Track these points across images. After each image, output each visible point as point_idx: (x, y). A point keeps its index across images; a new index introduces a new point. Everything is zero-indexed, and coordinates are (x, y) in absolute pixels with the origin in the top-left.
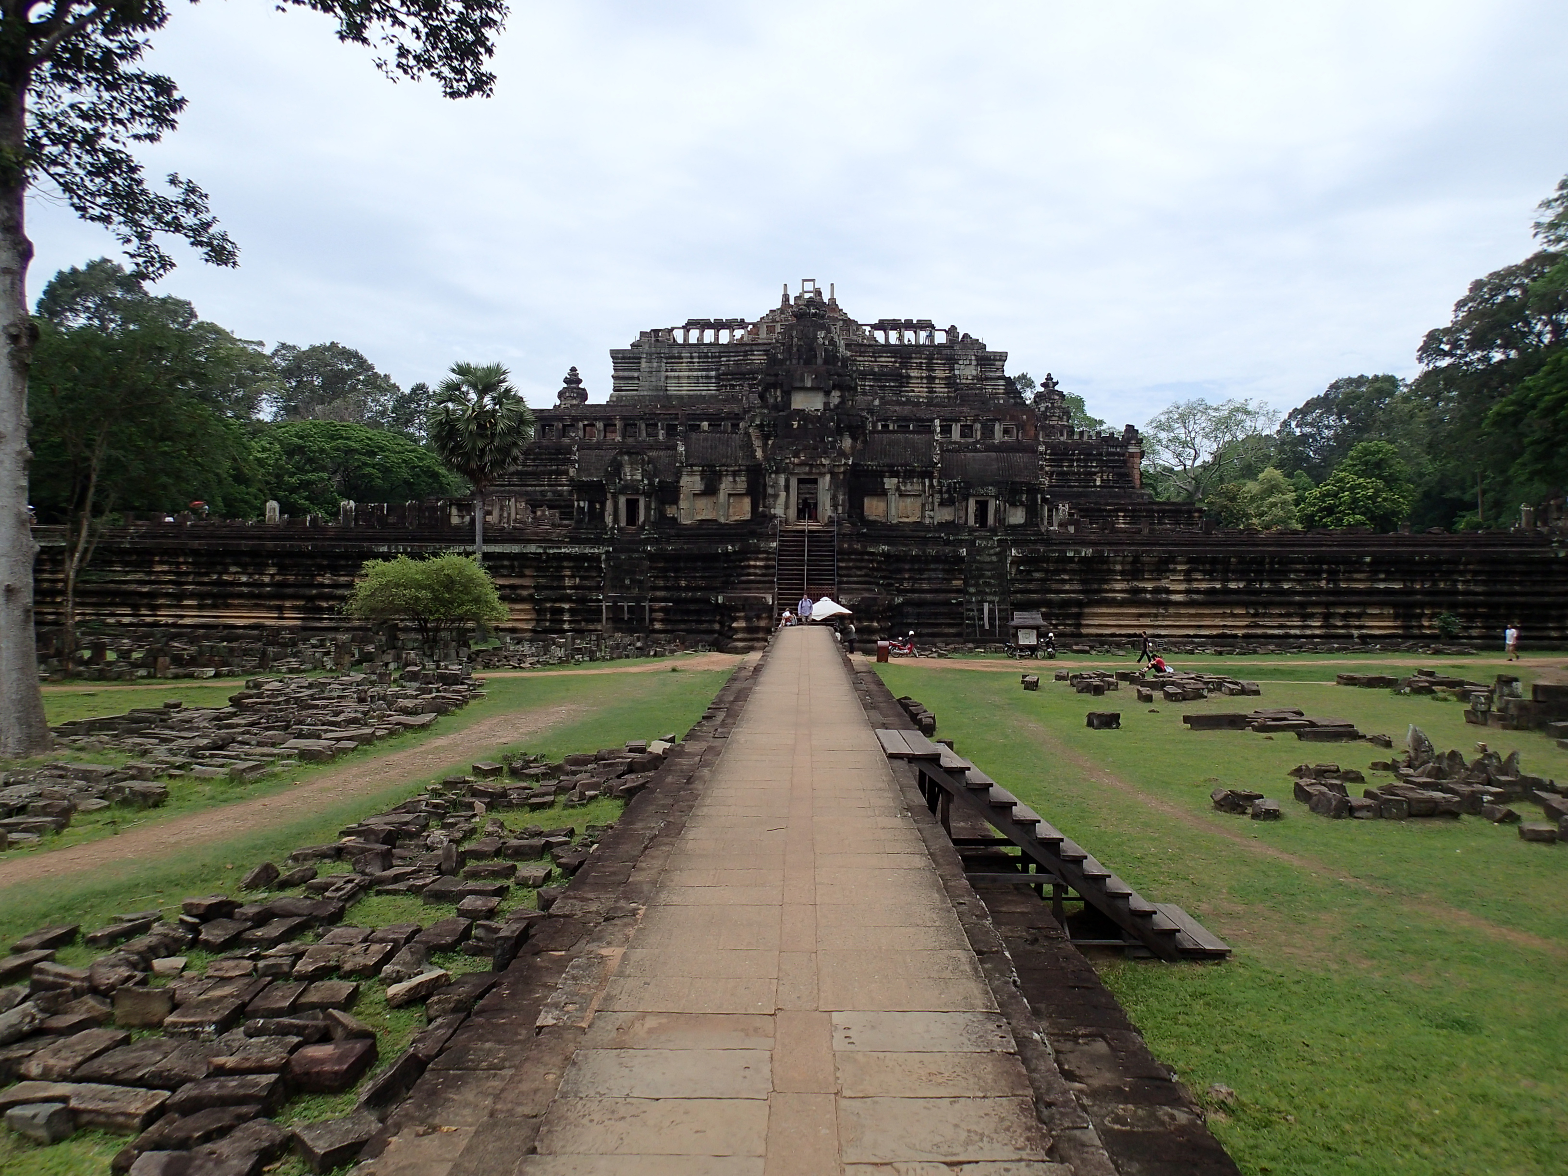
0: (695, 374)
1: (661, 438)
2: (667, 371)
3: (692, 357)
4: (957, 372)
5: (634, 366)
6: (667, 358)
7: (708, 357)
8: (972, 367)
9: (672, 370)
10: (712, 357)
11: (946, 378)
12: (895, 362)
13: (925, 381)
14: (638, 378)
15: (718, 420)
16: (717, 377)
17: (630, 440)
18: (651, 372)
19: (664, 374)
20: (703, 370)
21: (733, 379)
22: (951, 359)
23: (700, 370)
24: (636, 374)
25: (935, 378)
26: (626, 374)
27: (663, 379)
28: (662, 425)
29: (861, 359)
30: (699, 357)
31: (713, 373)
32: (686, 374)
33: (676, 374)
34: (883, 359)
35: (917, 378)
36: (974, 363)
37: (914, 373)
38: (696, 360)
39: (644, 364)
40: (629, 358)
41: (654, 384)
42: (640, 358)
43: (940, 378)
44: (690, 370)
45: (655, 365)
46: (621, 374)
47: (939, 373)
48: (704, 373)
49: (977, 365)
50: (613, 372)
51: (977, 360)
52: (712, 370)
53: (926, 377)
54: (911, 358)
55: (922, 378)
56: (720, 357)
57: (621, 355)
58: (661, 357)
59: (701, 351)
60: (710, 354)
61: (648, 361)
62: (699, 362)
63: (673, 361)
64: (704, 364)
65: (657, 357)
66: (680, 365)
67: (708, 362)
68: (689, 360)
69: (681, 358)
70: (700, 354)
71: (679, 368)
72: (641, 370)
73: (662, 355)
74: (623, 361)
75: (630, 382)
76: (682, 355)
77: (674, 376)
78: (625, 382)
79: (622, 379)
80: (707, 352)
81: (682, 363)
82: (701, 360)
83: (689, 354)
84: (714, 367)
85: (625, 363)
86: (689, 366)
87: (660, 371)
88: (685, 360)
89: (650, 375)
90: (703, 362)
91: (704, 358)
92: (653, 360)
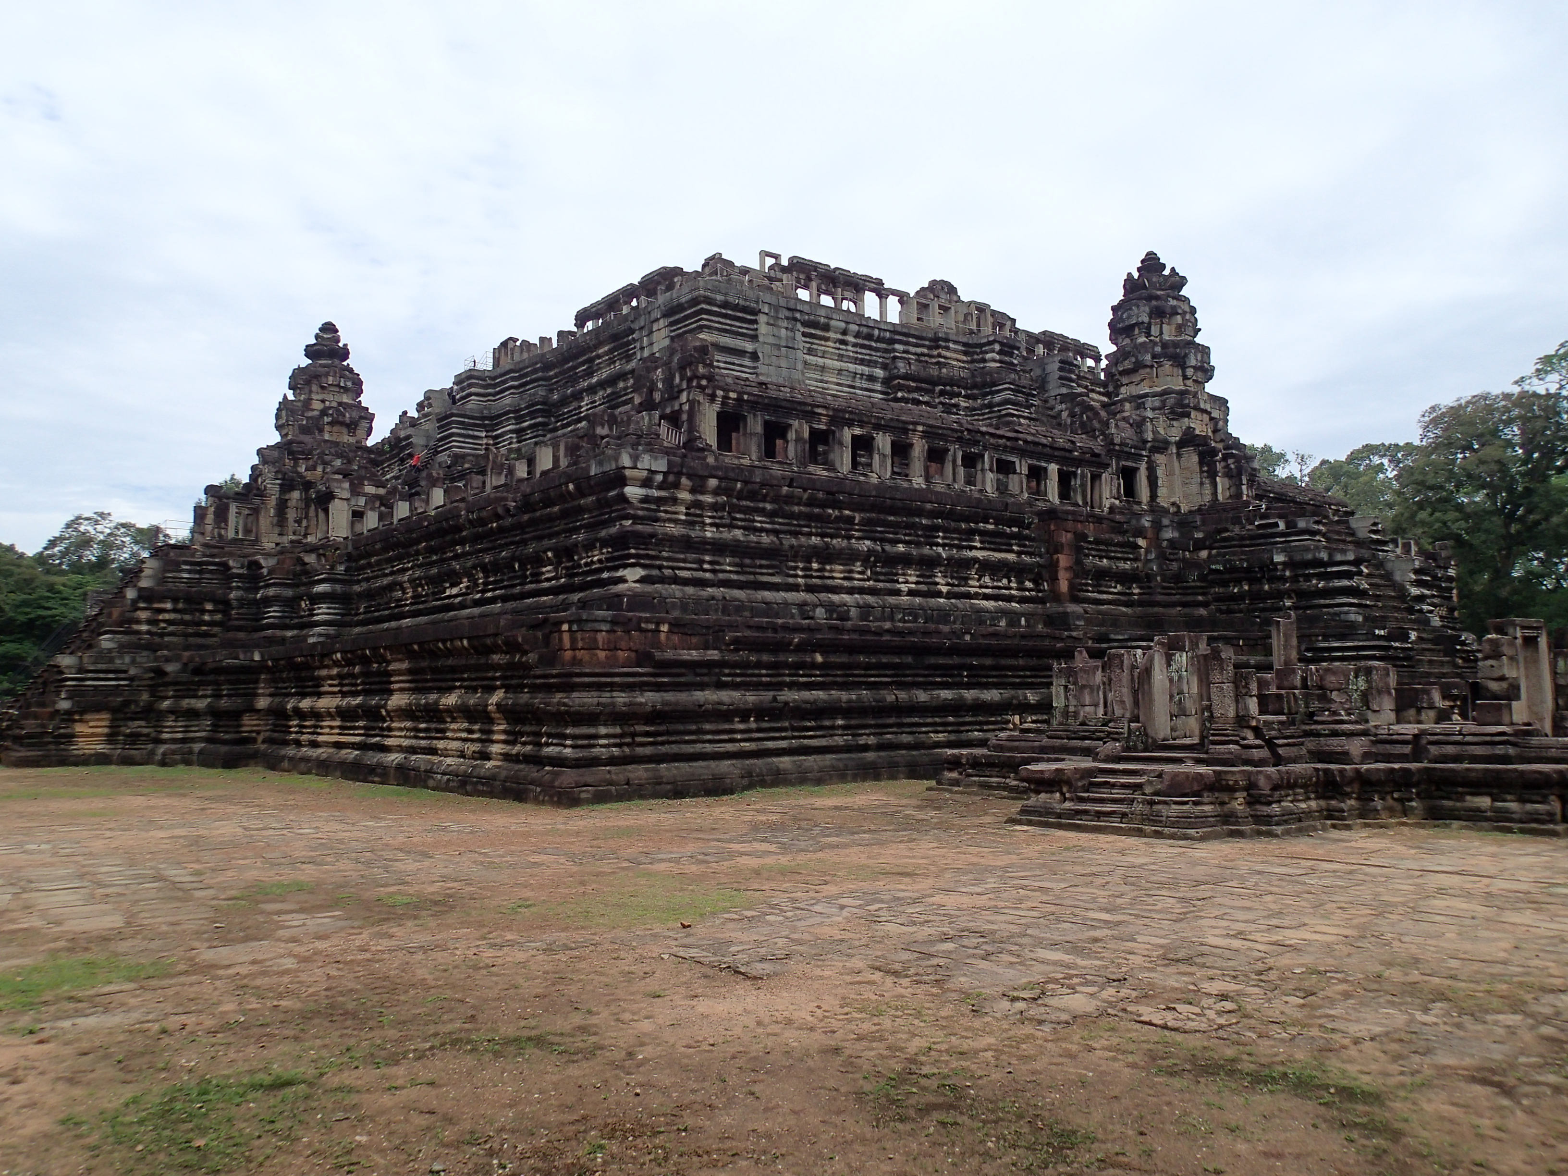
0: (849, 366)
2: (805, 350)
3: (845, 332)
5: (744, 329)
6: (805, 324)
9: (813, 352)
10: (879, 340)
14: (754, 356)
16: (886, 382)
18: (778, 347)
19: (800, 355)
20: (862, 362)
21: (917, 389)
23: (857, 361)
24: (749, 347)
26: (729, 341)
27: (798, 366)
30: (857, 335)
31: (878, 373)
32: (838, 364)
33: (821, 361)
38: (851, 339)
39: (764, 328)
40: (736, 307)
41: (783, 373)
42: (754, 312)
44: (841, 357)
45: (784, 333)
46: (721, 339)
48: (866, 370)
52: (877, 365)
56: (892, 341)
57: (722, 298)
58: (795, 319)
59: (864, 323)
60: (876, 332)
61: (772, 322)
62: (855, 345)
63: (813, 331)
64: (864, 351)
65: (787, 318)
66: (823, 343)
67: (870, 348)
68: (840, 336)
69: (826, 328)
70: (861, 329)
71: (823, 348)
72: (761, 339)
73: (798, 315)
74: (723, 311)
75: (737, 362)
76: (833, 323)
77: (816, 365)
78: (728, 360)
79: (722, 351)
80: (873, 328)
81: (827, 339)
82: (860, 341)
83: (843, 325)
84: (880, 360)
85: (725, 316)
86: (839, 349)
87: (793, 348)
88: (831, 335)
89: (776, 353)
90: (863, 346)
91: (864, 338)
92: (780, 323)
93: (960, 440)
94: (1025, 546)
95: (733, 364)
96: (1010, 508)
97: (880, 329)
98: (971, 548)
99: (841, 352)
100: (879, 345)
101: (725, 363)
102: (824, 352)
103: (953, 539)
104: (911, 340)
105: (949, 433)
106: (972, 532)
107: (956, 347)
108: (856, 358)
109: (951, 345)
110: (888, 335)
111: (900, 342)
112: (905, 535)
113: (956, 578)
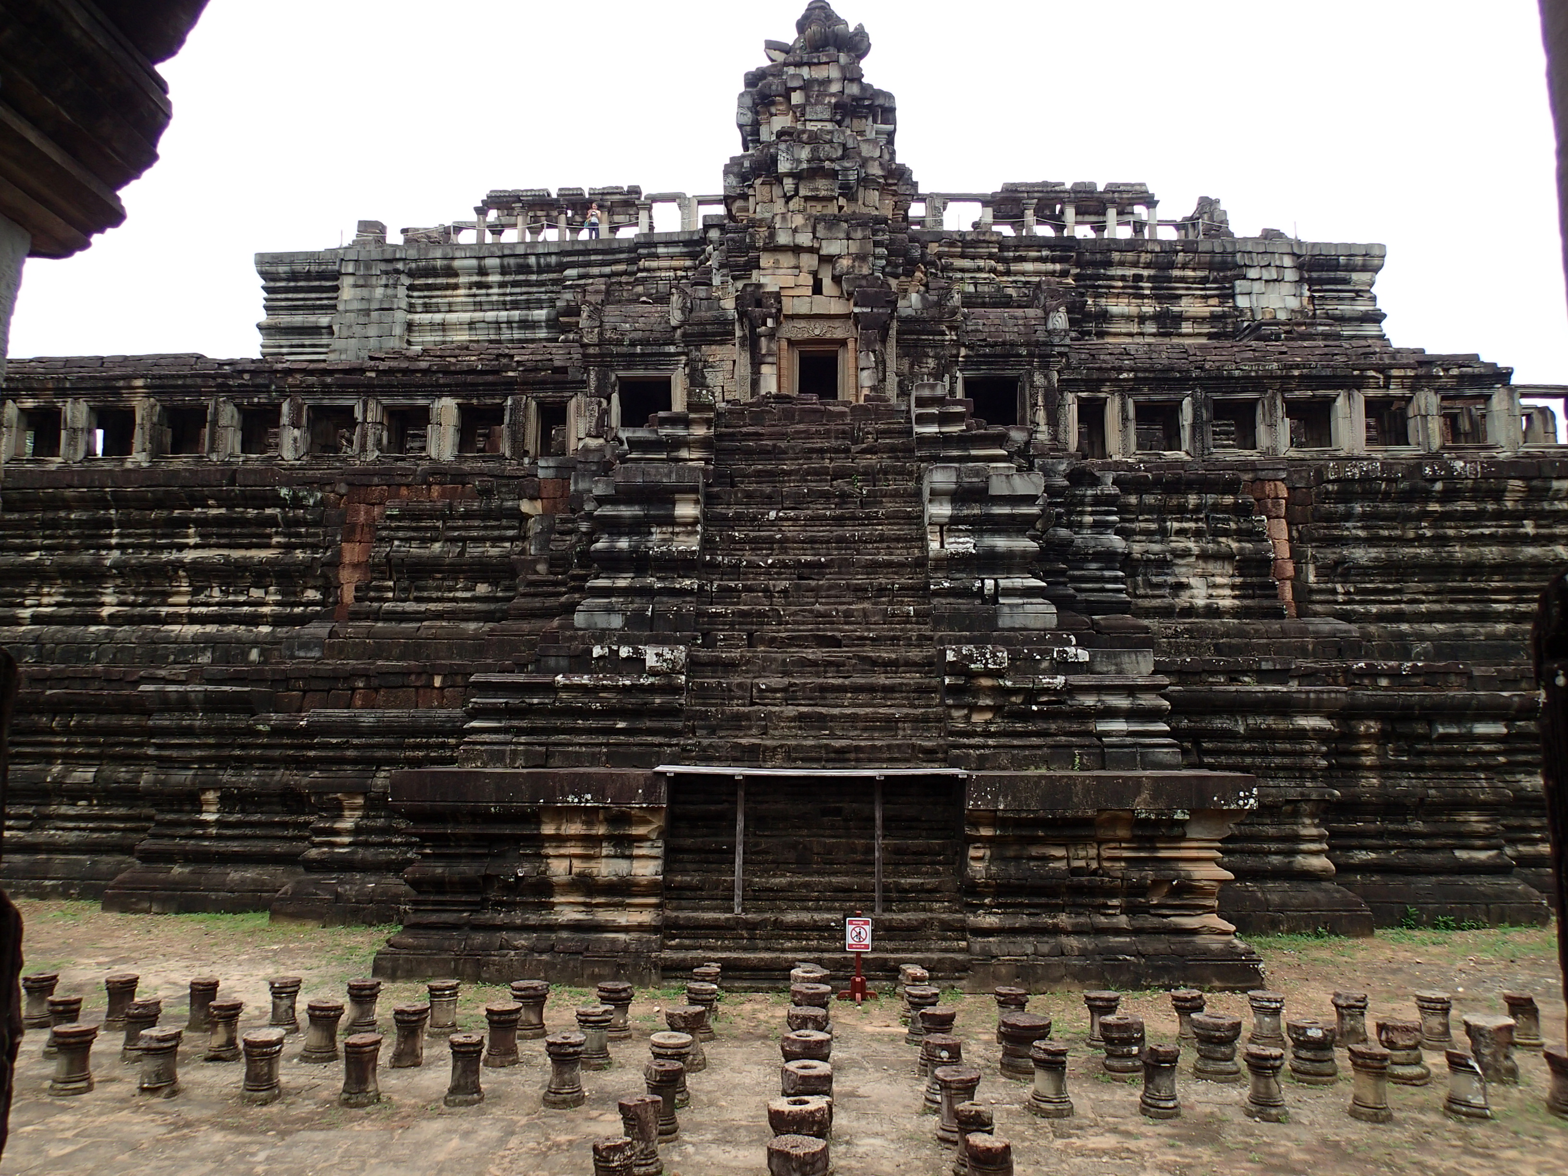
0: (490, 316)
1: (288, 454)
2: (411, 308)
3: (480, 272)
4: (1242, 302)
5: (319, 300)
6: (411, 274)
7: (525, 269)
8: (1286, 288)
9: (427, 308)
10: (541, 269)
11: (1214, 318)
12: (1064, 274)
13: (1151, 328)
14: (330, 329)
15: (492, 389)
17: (181, 462)
18: (367, 312)
19: (401, 316)
20: (512, 305)
22: (1224, 266)
23: (504, 306)
24: (324, 320)
25: (1180, 318)
26: (298, 319)
27: (398, 330)
28: (297, 410)
29: (967, 263)
30: (504, 271)
31: (541, 314)
32: (469, 316)
33: (438, 317)
34: (1029, 267)
35: (1129, 318)
36: (1290, 275)
37: (1119, 307)
38: (493, 278)
39: (347, 292)
40: (308, 276)
41: (373, 343)
42: (337, 275)
43: (1195, 320)
44: (479, 306)
45: (379, 292)
46: (285, 319)
47: (1190, 306)
48: (516, 314)
49: (1300, 281)
50: (262, 317)
51: (1299, 267)
52: (539, 304)
53: (1156, 318)
54: (1109, 264)
55: (1142, 319)
56: (560, 267)
57: (286, 268)
58: (397, 271)
59: (507, 252)
60: (532, 260)
61: (361, 282)
62: (502, 285)
63: (430, 281)
64: (518, 290)
65: (386, 273)
66: (449, 292)
67: (528, 283)
68: (475, 278)
69: (451, 272)
70: (506, 261)
71: (446, 300)
72: (341, 307)
73: (400, 266)
74: (292, 284)
75: (307, 342)
76: (457, 263)
77: (431, 324)
78: (294, 342)
79: (286, 334)
80: (526, 255)
81: (456, 287)
82: (508, 278)
83: (474, 262)
84: (543, 297)
85: (296, 290)
86: (475, 295)
87: (391, 309)
88: (463, 280)
89: (362, 320)
90: (515, 284)
91: (518, 273)
92: (374, 281)
93: (223, 388)
94: (299, 535)
95: (303, 346)
96: (239, 478)
97: (538, 255)
98: (181, 547)
99: (478, 299)
100: (544, 277)
101: (292, 346)
102: (450, 304)
103: (141, 536)
104: (593, 258)
105: (199, 381)
106: (184, 523)
107: (671, 250)
108: (504, 303)
109: (661, 250)
110: (553, 260)
111: (572, 265)
112: (45, 537)
113: (143, 593)
